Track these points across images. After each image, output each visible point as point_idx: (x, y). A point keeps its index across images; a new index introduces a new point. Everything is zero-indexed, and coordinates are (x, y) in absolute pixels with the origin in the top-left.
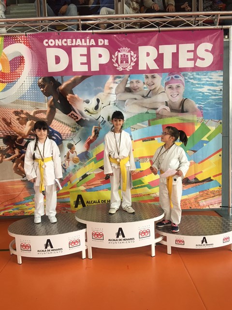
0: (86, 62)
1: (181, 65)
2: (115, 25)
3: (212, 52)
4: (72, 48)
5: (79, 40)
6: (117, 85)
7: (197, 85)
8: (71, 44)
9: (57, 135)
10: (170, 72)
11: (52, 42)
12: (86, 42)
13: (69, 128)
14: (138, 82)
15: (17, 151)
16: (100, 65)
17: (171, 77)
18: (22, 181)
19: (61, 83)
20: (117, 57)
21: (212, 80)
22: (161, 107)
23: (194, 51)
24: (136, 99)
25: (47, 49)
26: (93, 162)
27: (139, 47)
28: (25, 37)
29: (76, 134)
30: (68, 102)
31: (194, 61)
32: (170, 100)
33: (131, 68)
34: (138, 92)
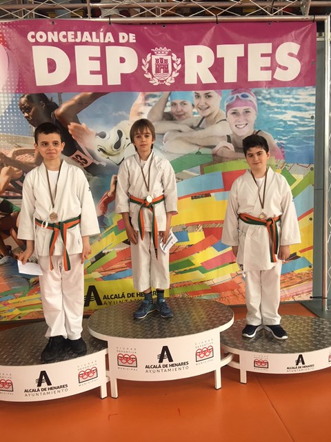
0: (98, 69)
1: (251, 78)
2: (147, 10)
3: (300, 56)
4: (76, 47)
5: (86, 34)
6: (150, 108)
7: (276, 110)
8: (73, 41)
10: (235, 87)
11: (41, 36)
12: (98, 37)
14: (183, 104)
16: (121, 74)
17: (235, 96)
19: (58, 104)
20: (150, 62)
21: (298, 101)
22: (221, 144)
23: (272, 55)
24: (180, 131)
25: (34, 47)
26: (113, 232)
27: (185, 47)
30: (71, 135)
31: (271, 71)
32: (234, 133)
33: (173, 81)
34: (184, 119)
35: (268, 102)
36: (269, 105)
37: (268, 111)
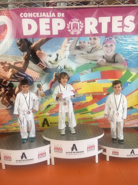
0: (49, 28)
1: (113, 31)
2: (69, 3)
3: (135, 22)
4: (40, 19)
5: (44, 13)
6: (70, 44)
7: (124, 45)
8: (39, 16)
9: (30, 78)
10: (106, 35)
11: (25, 15)
12: (49, 15)
13: (38, 74)
14: (84, 42)
15: (3, 90)
16: (58, 30)
17: (106, 39)
18: (6, 109)
19: (32, 43)
20: (70, 25)
22: (100, 59)
23: (123, 21)
24: (83, 54)
25: (23, 20)
27: (85, 18)
28: (8, 11)
29: (43, 78)
30: (37, 56)
31: (122, 28)
32: (106, 55)
33: (80, 33)
34: (84, 49)
35: (121, 41)
36: (121, 43)
37: (121, 45)
